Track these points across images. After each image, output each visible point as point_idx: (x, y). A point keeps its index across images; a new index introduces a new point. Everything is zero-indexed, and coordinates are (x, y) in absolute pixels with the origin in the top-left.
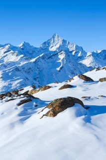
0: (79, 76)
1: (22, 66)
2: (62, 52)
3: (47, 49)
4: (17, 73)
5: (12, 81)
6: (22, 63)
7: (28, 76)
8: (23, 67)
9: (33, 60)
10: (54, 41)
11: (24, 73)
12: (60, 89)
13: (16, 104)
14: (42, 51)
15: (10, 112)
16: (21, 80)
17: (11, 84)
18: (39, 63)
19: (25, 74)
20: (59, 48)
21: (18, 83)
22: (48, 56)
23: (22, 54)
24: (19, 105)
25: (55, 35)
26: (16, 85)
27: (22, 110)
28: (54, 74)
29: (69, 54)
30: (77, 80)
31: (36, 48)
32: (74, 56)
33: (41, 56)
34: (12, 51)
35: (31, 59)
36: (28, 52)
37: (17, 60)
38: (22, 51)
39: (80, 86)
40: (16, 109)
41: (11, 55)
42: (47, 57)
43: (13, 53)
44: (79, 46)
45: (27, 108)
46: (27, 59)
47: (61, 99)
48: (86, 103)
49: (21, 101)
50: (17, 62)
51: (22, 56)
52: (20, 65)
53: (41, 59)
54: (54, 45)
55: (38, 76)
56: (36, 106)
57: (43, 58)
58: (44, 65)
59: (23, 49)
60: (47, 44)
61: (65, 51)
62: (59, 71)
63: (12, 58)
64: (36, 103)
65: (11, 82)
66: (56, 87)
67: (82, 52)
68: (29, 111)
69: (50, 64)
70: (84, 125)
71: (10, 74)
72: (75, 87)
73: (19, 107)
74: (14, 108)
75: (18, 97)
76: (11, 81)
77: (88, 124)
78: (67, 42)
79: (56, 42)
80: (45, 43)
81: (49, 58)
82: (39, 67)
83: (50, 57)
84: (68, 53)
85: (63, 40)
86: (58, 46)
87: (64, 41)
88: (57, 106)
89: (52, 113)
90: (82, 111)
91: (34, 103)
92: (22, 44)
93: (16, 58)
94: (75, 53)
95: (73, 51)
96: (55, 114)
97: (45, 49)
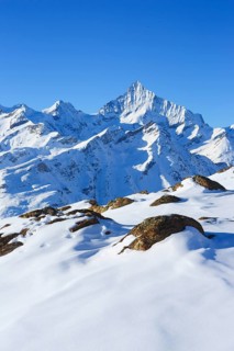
0: (194, 180)
1: (55, 159)
2: (153, 126)
3: (115, 119)
4: (43, 175)
5: (30, 194)
6: (54, 153)
7: (67, 183)
8: (57, 162)
9: (82, 145)
10: (132, 101)
11: (59, 175)
12: (152, 205)
13: (67, 229)
14: (103, 123)
15: (57, 243)
16: (52, 193)
17: (26, 203)
18: (96, 152)
19: (62, 179)
20: (144, 117)
21: (43, 201)
22: (118, 137)
23: (55, 130)
24: (74, 229)
25: (136, 86)
26: (39, 205)
27: (81, 239)
28: (131, 181)
29: (170, 131)
30: (189, 187)
31: (89, 116)
32: (182, 135)
33: (100, 135)
34: (30, 123)
35: (76, 142)
36: (68, 126)
37: (43, 145)
38: (54, 122)
39: (197, 199)
40: (69, 237)
41: (27, 131)
42: (116, 139)
43: (33, 128)
44: (195, 112)
45: (89, 236)
46: (65, 143)
47: (159, 218)
48: (208, 228)
49: (78, 223)
50: (41, 148)
51: (55, 134)
52: (50, 157)
53: (101, 144)
54: (133, 110)
55: (92, 184)
56: (108, 233)
57: (106, 139)
58: (106, 156)
59: (56, 118)
60: (115, 106)
61: (159, 124)
62: (145, 173)
63: (31, 139)
64: (107, 227)
65: (28, 198)
66: (144, 200)
67: (201, 127)
68: (95, 242)
69: (123, 154)
70: (204, 263)
71: (24, 178)
72: (185, 200)
73: (74, 235)
74: (65, 235)
75: (71, 216)
76: (26, 195)
77: (210, 261)
78: (166, 102)
79: (139, 102)
80: (110, 104)
81: (120, 140)
82: (95, 162)
83: (123, 139)
84: (167, 129)
85: (155, 98)
86: (142, 111)
87: (157, 101)
88: (151, 230)
89: (141, 243)
90: (200, 240)
91: (104, 228)
92: (54, 107)
93: (41, 138)
94: (184, 129)
95: (179, 124)
96: (147, 245)
97: (112, 118)
